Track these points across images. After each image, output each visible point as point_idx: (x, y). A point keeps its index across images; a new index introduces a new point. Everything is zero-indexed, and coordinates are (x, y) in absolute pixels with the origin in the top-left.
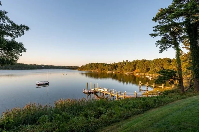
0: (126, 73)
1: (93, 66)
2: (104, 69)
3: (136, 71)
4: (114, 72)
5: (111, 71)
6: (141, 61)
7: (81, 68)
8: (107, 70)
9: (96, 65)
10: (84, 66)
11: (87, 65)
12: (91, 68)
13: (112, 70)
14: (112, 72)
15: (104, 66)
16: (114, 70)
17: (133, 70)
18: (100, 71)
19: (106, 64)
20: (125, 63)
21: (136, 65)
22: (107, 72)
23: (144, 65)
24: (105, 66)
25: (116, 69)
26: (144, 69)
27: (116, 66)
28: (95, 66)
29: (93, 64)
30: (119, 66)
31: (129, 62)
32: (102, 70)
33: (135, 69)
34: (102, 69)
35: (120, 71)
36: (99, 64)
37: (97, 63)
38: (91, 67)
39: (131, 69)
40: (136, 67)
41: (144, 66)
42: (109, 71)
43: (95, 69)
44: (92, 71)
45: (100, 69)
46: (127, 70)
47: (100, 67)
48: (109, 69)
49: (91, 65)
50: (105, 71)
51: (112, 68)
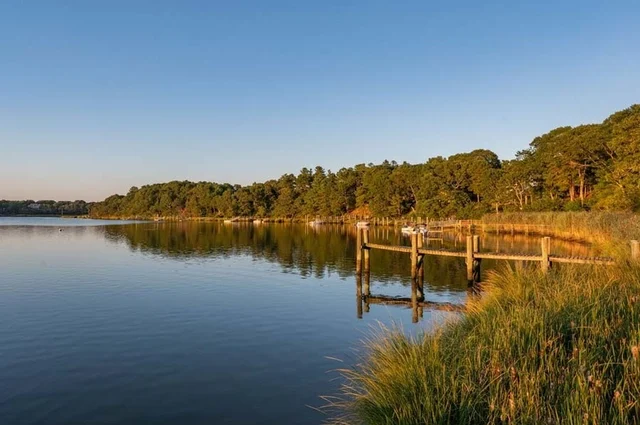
0: (312, 224)
1: (165, 197)
2: (214, 210)
3: (356, 212)
4: (257, 222)
5: (245, 215)
6: (379, 168)
7: (104, 208)
8: (230, 210)
9: (178, 194)
10: (123, 197)
11: (134, 190)
12: (153, 208)
13: (253, 211)
14: (252, 221)
15: (213, 195)
16: (261, 210)
17: (344, 209)
18: (197, 219)
19: (224, 188)
20: (311, 179)
21: (354, 186)
22: (227, 222)
23: (392, 182)
24: (221, 194)
25: (269, 206)
26: (389, 204)
27: (268, 192)
28: (173, 197)
29: (164, 188)
30: (285, 191)
31: (326, 173)
32: (204, 211)
33: (353, 204)
34: (203, 208)
35: (290, 216)
36: (192, 185)
37: (182, 180)
38: (154, 200)
39: (335, 205)
40: (358, 191)
41: (389, 186)
42: (237, 215)
43: (173, 211)
44: (156, 218)
45: (195, 209)
46: (316, 209)
47: (197, 199)
48: (238, 208)
49: (154, 193)
50: (219, 219)
51: (251, 203)
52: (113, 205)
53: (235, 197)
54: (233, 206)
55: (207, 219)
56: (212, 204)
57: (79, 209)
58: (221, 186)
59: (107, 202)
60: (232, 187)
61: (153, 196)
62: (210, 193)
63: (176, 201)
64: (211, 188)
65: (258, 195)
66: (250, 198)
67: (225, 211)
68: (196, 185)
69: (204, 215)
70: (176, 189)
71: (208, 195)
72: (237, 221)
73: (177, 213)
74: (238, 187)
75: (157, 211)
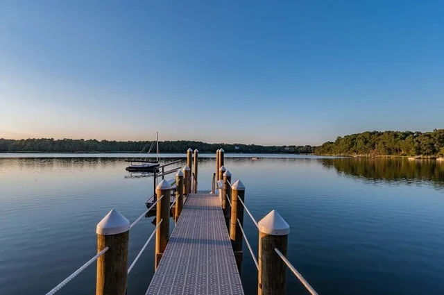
1: (360, 143)
2: (398, 151)
4: (440, 159)
5: (428, 154)
7: (322, 149)
8: (412, 151)
9: (370, 140)
10: (332, 143)
11: (339, 139)
12: (352, 149)
13: (435, 151)
14: (435, 159)
15: (398, 140)
16: (443, 150)
18: (385, 157)
19: (406, 134)
22: (411, 159)
24: (404, 139)
28: (366, 142)
29: (360, 137)
32: (390, 151)
34: (389, 149)
36: (380, 134)
37: (372, 131)
38: (353, 144)
42: (419, 154)
43: (366, 151)
44: (355, 156)
45: (382, 149)
47: (384, 143)
48: (420, 149)
49: (353, 140)
50: (403, 157)
51: (432, 145)
52: (327, 147)
53: (417, 141)
54: (416, 148)
55: (393, 157)
56: (397, 146)
57: (308, 150)
58: (404, 134)
59: (323, 146)
60: (413, 134)
61: (351, 142)
62: (395, 138)
63: (368, 144)
64: (396, 135)
65: (439, 138)
66: (432, 141)
67: (408, 151)
68: (383, 133)
69: (390, 154)
70: (368, 136)
71: (393, 140)
72: (420, 158)
73: (369, 153)
74: (419, 133)
75: (355, 151)
